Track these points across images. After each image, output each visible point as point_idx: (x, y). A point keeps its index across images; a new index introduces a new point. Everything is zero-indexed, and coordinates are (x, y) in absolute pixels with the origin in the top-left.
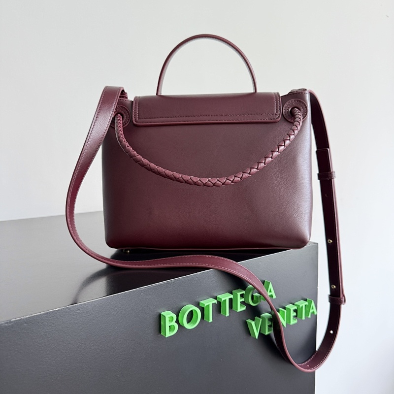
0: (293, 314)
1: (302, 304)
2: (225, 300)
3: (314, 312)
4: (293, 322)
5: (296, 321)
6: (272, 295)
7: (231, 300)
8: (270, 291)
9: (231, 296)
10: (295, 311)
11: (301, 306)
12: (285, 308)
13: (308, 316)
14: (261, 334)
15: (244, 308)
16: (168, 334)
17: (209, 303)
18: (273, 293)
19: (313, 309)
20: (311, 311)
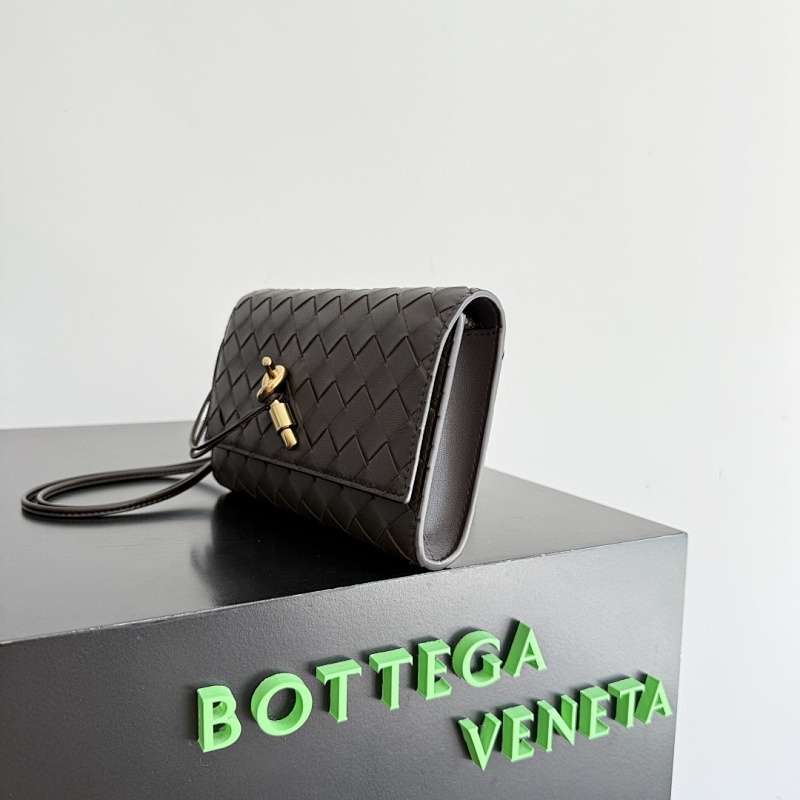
0: (597, 713)
1: (629, 688)
2: (390, 668)
3: (662, 711)
4: (598, 732)
5: (606, 732)
6: (535, 661)
8: (530, 652)
9: (410, 660)
10: (610, 706)
11: (622, 693)
12: (577, 697)
13: (646, 719)
15: (448, 692)
16: (211, 744)
17: (339, 672)
18: (538, 656)
19: (659, 702)
20: (654, 707)
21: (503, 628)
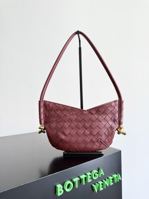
0: (111, 181)
1: (115, 176)
2: (83, 178)
3: (120, 179)
4: (112, 184)
7: (85, 178)
9: (85, 176)
10: (113, 179)
12: (108, 178)
13: (118, 181)
14: (98, 190)
15: (91, 180)
16: (59, 194)
17: (76, 180)
18: (103, 173)
21: (97, 169)
